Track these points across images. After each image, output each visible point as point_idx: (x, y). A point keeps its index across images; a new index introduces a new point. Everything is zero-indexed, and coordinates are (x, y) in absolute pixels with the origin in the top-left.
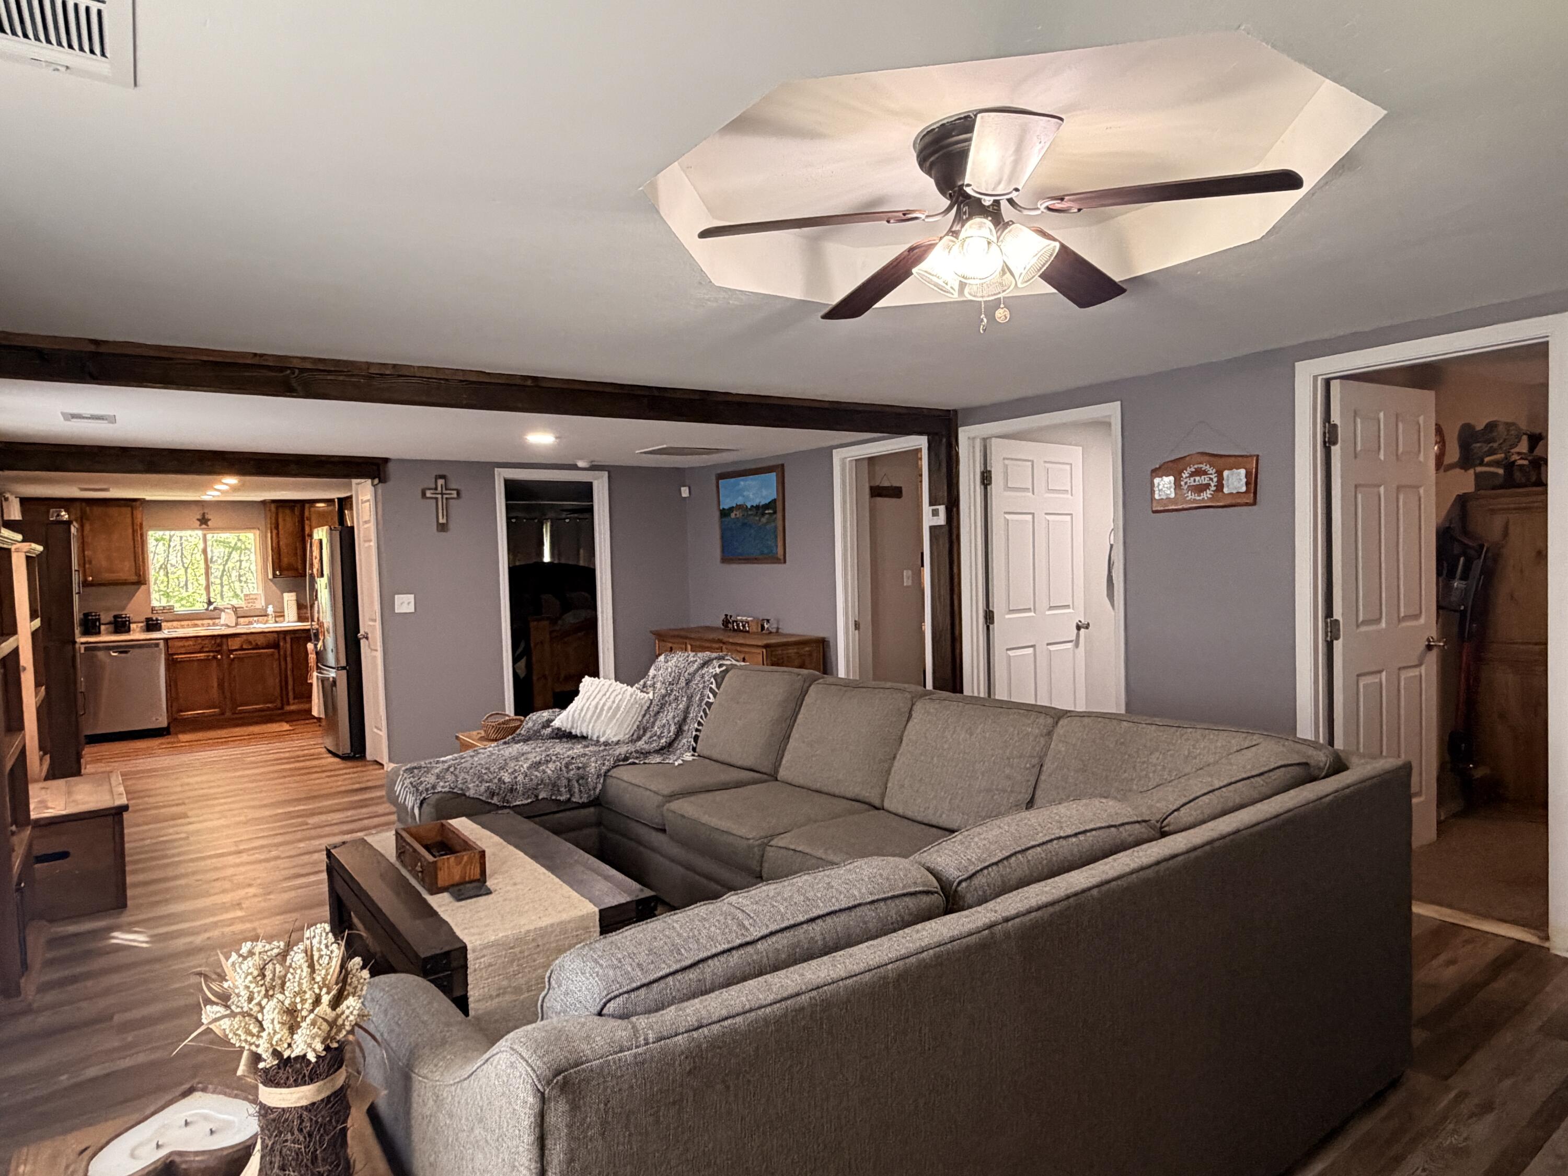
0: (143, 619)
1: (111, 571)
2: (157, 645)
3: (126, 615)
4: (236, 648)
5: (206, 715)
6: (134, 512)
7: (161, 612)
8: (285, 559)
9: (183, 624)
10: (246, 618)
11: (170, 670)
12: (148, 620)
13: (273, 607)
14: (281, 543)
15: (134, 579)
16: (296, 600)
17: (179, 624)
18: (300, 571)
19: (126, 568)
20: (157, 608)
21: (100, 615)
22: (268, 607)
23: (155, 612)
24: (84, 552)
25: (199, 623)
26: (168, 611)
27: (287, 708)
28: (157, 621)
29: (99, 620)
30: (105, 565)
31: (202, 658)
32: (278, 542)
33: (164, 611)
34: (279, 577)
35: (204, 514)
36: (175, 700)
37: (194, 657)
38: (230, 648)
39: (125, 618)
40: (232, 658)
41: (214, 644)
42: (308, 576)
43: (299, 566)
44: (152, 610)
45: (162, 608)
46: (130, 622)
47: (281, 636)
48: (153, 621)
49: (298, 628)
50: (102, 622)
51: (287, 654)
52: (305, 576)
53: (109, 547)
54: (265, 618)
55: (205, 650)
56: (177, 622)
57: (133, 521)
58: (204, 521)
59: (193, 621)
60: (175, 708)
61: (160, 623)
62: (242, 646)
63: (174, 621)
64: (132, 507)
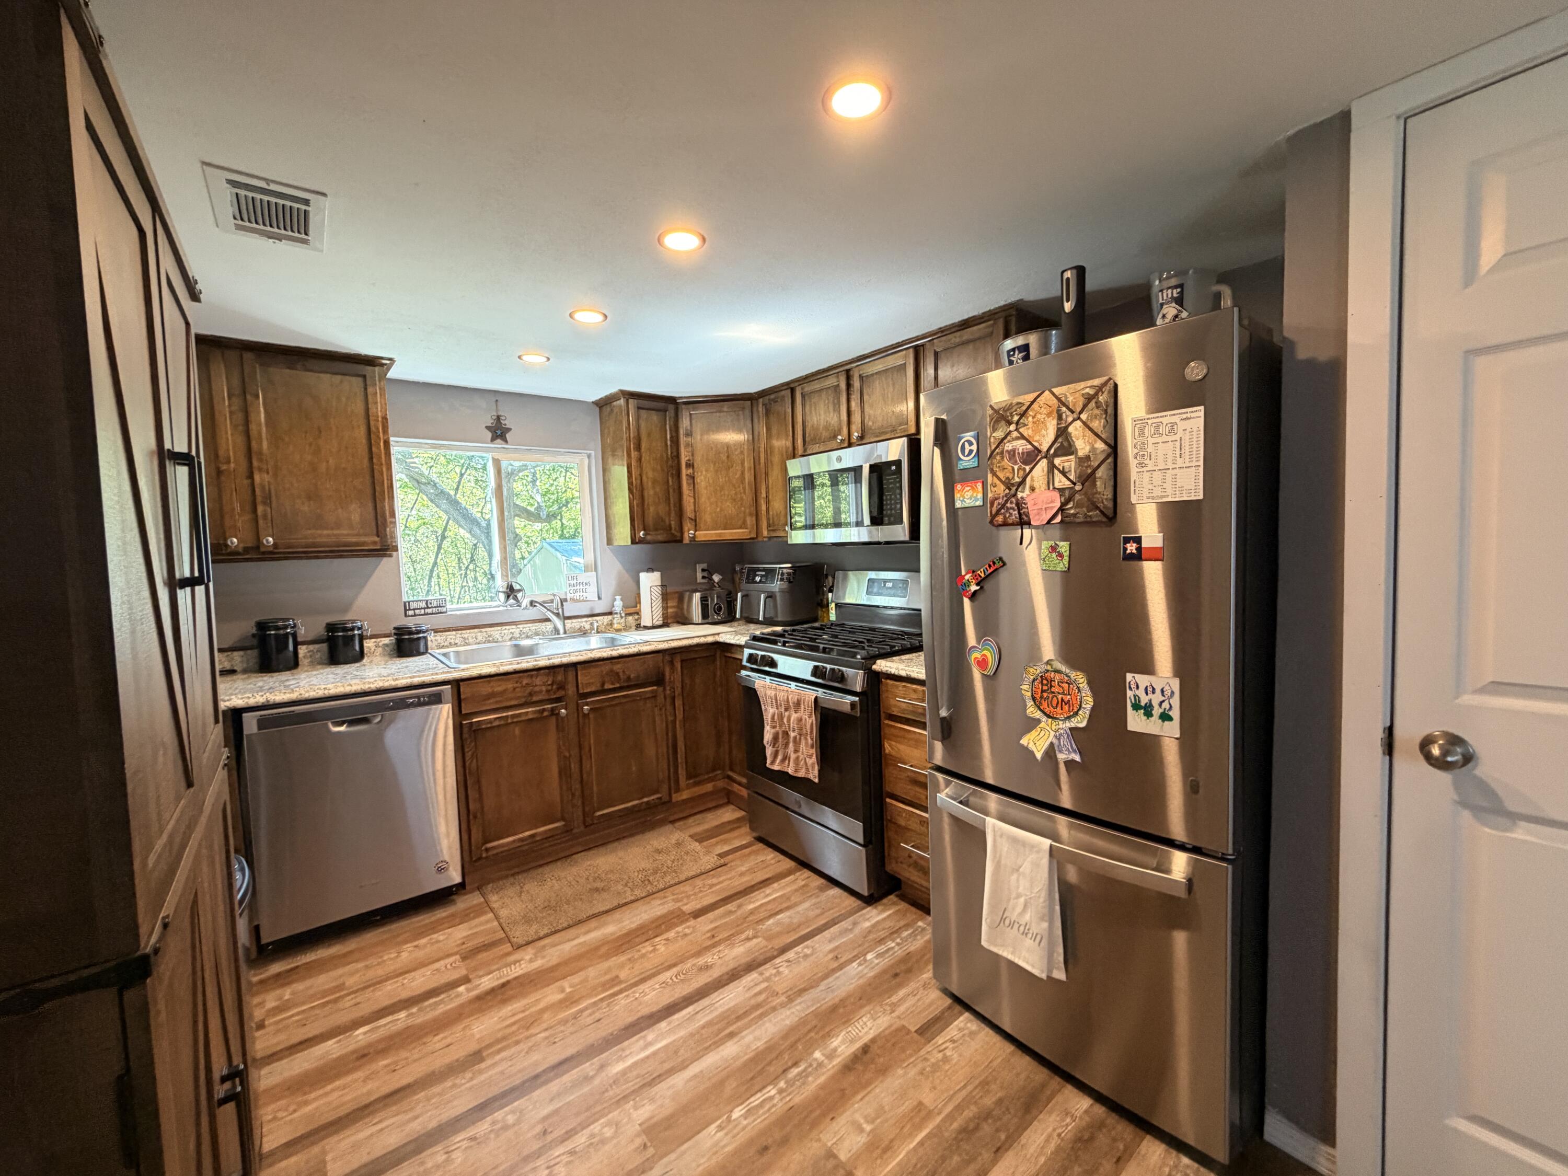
0: (390, 629)
1: (317, 523)
2: (433, 696)
3: (354, 621)
4: (593, 689)
5: (538, 838)
6: (370, 390)
7: (422, 612)
8: (652, 509)
9: (466, 636)
10: (574, 621)
11: (466, 750)
12: (400, 632)
13: (622, 600)
14: (644, 478)
15: (375, 543)
16: (662, 586)
17: (458, 636)
18: (673, 531)
19: (355, 517)
20: (413, 605)
21: (295, 626)
22: (615, 600)
23: (411, 613)
24: (251, 476)
25: (495, 632)
26: (435, 610)
27: (676, 797)
28: (418, 632)
29: (295, 636)
30: (305, 508)
31: (531, 716)
32: (641, 475)
33: (428, 611)
34: (641, 541)
35: (498, 418)
36: (475, 817)
37: (513, 716)
38: (581, 691)
39: (353, 629)
40: (586, 712)
41: (552, 685)
42: (686, 540)
43: (673, 523)
44: (406, 610)
45: (423, 605)
46: (362, 638)
47: (667, 658)
48: (411, 633)
49: (696, 641)
50: (299, 639)
51: (677, 693)
52: (681, 541)
53: (314, 468)
54: (606, 619)
55: (535, 699)
56: (454, 633)
57: (367, 410)
58: (499, 432)
59: (483, 630)
60: (476, 835)
61: (425, 638)
62: (603, 684)
63: (449, 631)
64: (364, 377)
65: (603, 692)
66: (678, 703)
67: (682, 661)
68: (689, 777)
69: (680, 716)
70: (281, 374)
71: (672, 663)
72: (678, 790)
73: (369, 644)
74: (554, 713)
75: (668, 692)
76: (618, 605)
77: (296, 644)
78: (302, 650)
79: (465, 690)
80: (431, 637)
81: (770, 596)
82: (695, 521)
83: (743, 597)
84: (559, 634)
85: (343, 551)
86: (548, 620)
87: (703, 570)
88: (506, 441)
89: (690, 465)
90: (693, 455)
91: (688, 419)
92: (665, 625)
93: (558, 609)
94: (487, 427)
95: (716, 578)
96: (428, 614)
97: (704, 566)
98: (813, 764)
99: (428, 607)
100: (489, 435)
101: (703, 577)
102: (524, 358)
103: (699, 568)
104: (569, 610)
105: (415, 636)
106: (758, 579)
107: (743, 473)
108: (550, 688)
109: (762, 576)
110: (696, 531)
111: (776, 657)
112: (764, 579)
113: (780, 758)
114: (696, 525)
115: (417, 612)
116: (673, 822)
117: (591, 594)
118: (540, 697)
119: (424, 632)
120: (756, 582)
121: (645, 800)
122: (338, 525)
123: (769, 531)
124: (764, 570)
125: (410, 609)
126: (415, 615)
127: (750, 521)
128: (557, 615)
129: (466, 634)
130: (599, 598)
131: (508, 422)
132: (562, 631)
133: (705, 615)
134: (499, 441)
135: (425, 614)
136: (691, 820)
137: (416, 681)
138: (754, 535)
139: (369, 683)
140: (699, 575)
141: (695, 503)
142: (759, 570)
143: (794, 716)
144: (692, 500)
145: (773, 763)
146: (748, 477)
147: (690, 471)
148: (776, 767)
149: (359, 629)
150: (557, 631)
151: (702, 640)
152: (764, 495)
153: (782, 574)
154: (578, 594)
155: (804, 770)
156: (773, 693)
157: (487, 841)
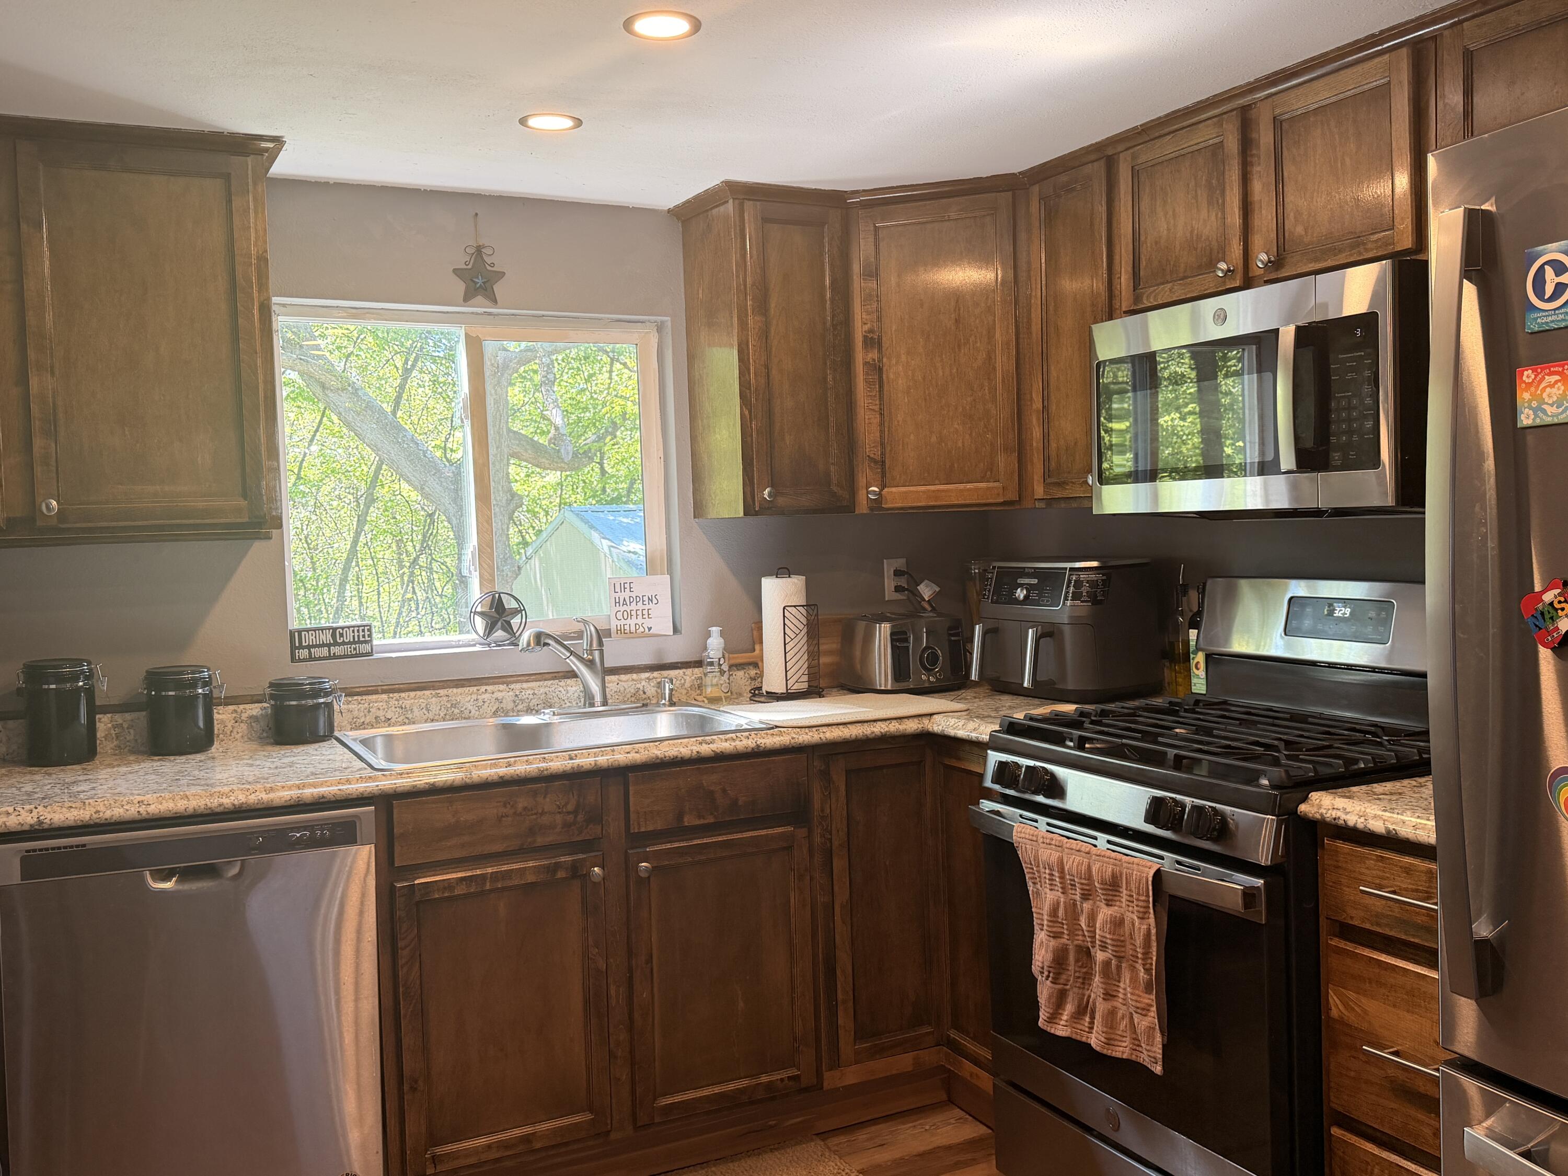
0: (261, 686)
1: (144, 470)
3: (197, 669)
4: (659, 825)
5: (538, 1145)
6: (237, 203)
7: (324, 652)
8: (788, 439)
9: (407, 703)
10: (623, 677)
11: (401, 944)
12: (282, 694)
13: (722, 634)
14: (774, 372)
15: (239, 511)
16: (808, 606)
17: (393, 702)
18: (835, 489)
19: (205, 458)
20: (308, 639)
21: (89, 677)
22: (709, 635)
23: (304, 653)
24: (24, 380)
25: (465, 697)
26: (348, 649)
27: (833, 1079)
28: (317, 693)
29: (90, 693)
30: (116, 442)
31: (531, 878)
32: (767, 367)
33: (336, 650)
34: (767, 509)
35: (479, 250)
36: (413, 1089)
37: (495, 877)
38: (634, 829)
39: (193, 684)
40: (643, 875)
41: (575, 812)
42: (862, 507)
43: (832, 468)
44: (293, 648)
45: (327, 637)
46: (210, 703)
47: (818, 764)
48: (302, 695)
49: (879, 729)
50: (99, 702)
51: (836, 843)
52: (849, 508)
53: (133, 363)
54: (689, 676)
55: (540, 841)
56: (384, 696)
57: (231, 245)
58: (480, 281)
59: (442, 692)
60: (415, 1126)
61: (329, 706)
62: (680, 816)
63: (375, 692)
64: (227, 177)
65: (678, 831)
66: (839, 864)
67: (848, 772)
68: (860, 1034)
69: (842, 896)
71: (825, 775)
72: (835, 1064)
73: (222, 715)
74: (577, 873)
75: (818, 839)
76: (715, 644)
77: (93, 711)
78: (104, 725)
79: (402, 815)
80: (341, 705)
81: (1048, 633)
82: (883, 462)
83: (985, 634)
84: (592, 705)
85: (179, 527)
86: (573, 675)
87: (898, 573)
88: (495, 301)
89: (873, 342)
90: (879, 319)
91: (871, 239)
92: (813, 692)
93: (591, 652)
94: (455, 271)
95: (926, 590)
96: (335, 657)
97: (900, 563)
98: (1151, 1029)
99: (336, 644)
100: (460, 287)
101: (898, 589)
102: (532, 122)
103: (889, 567)
104: (615, 654)
105: (310, 702)
106: (1021, 594)
107: (990, 357)
108: (570, 818)
109: (1029, 588)
110: (883, 486)
111: (1061, 772)
112: (1034, 596)
113: (1069, 1009)
114: (883, 474)
115: (317, 652)
116: (824, 1135)
117: (661, 622)
118: (550, 839)
119: (327, 694)
120: (1017, 601)
121: (764, 1079)
122: (173, 476)
123: (1047, 485)
124: (1036, 573)
125: (301, 647)
126: (311, 659)
127: (1004, 462)
128: (590, 664)
129: (408, 699)
130: (676, 630)
131: (498, 260)
132: (598, 698)
133: (900, 672)
134: (480, 299)
135: (329, 658)
136: (862, 1136)
137: (309, 793)
138: (1012, 496)
139: (221, 795)
140: (889, 583)
141: (882, 424)
142: (1023, 573)
143: (1105, 913)
144: (876, 420)
145: (1053, 1018)
146: (1003, 363)
147: (873, 355)
148: (1061, 1030)
149: (206, 684)
150: (589, 699)
151: (893, 727)
152: (1038, 404)
153: (1078, 584)
154: (632, 622)
155: (1127, 1042)
156: (1055, 856)
157: (435, 1141)
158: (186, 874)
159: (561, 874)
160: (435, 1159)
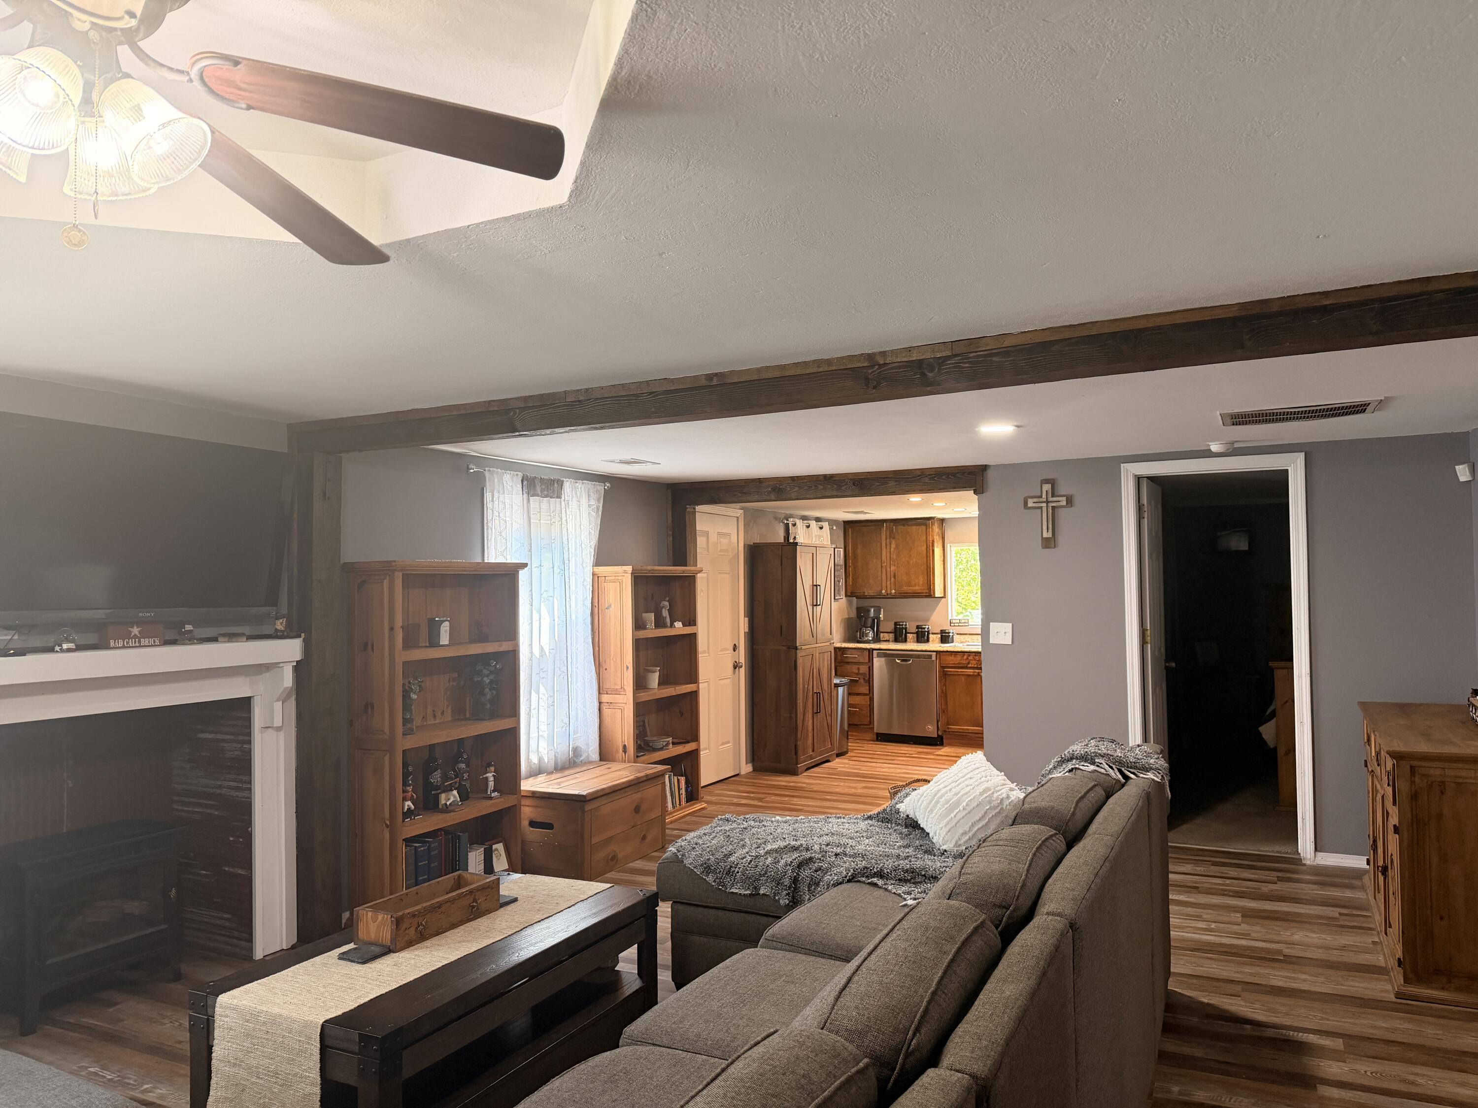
0: (939, 632)
1: (909, 584)
2: (930, 656)
6: (928, 530)
7: (957, 625)
11: (942, 682)
12: (942, 632)
15: (926, 593)
19: (921, 582)
20: (954, 621)
21: (906, 625)
23: (953, 624)
24: (890, 568)
26: (963, 624)
29: (906, 629)
30: (905, 579)
33: (960, 624)
37: (961, 672)
39: (926, 629)
44: (951, 623)
45: (958, 621)
46: (931, 633)
48: (947, 634)
50: (908, 631)
53: (909, 563)
55: (970, 666)
57: (927, 538)
61: (952, 636)
64: (926, 525)
70: (901, 528)
78: (910, 636)
85: (918, 596)
115: (956, 624)
118: (972, 666)
119: (951, 633)
122: (915, 586)
135: (959, 626)
157: (948, 724)
158: (902, 661)
159: (975, 674)
160: (948, 728)
